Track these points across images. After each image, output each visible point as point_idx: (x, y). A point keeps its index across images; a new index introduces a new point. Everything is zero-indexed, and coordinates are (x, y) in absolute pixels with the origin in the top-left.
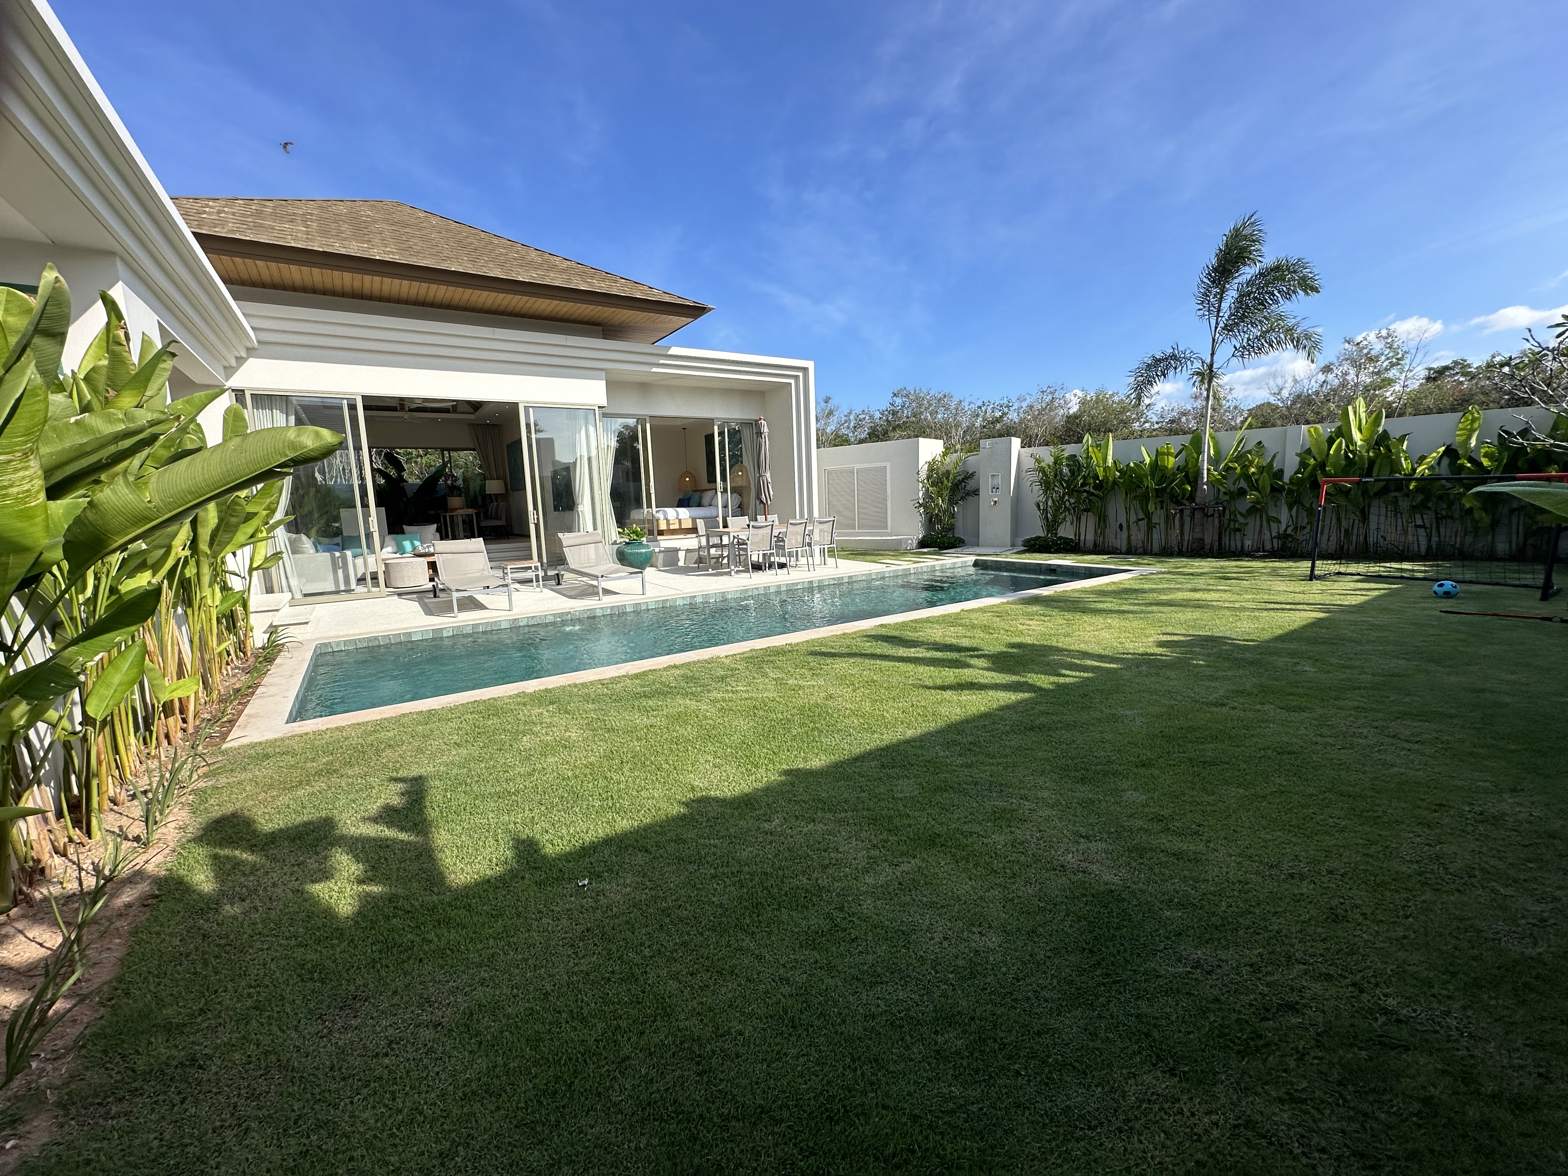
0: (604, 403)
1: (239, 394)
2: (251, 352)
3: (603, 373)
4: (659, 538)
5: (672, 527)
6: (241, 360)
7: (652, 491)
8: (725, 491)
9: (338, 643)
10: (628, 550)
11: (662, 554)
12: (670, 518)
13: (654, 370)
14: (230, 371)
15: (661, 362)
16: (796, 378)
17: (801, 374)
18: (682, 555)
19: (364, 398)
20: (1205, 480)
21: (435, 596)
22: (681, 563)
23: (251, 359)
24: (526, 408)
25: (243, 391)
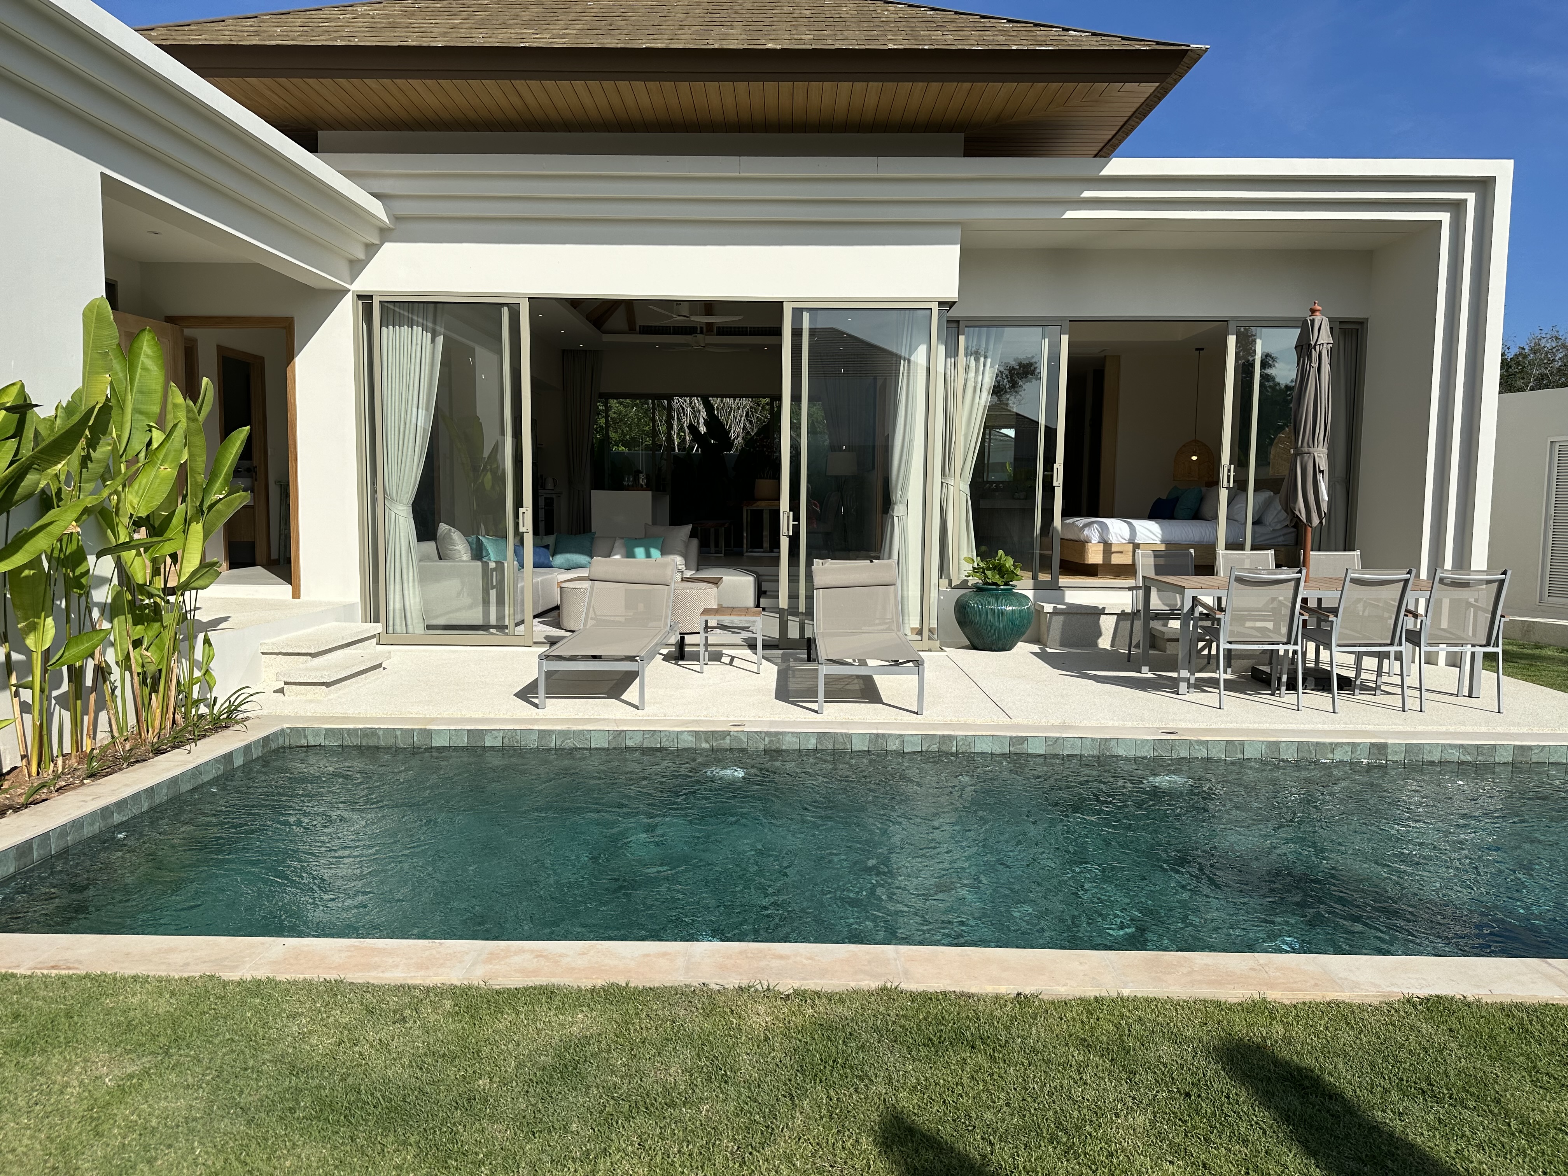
0: (952, 293)
1: (366, 302)
2: (385, 234)
3: (957, 232)
4: (1063, 581)
5: (1116, 559)
6: (371, 250)
7: (1058, 481)
10: (975, 603)
11: (1060, 619)
12: (1113, 539)
13: (1070, 214)
14: (356, 267)
15: (1087, 194)
16: (1457, 207)
17: (1471, 197)
18: (1107, 624)
19: (534, 301)
22: (1105, 643)
23: (387, 245)
24: (797, 313)
25: (371, 297)
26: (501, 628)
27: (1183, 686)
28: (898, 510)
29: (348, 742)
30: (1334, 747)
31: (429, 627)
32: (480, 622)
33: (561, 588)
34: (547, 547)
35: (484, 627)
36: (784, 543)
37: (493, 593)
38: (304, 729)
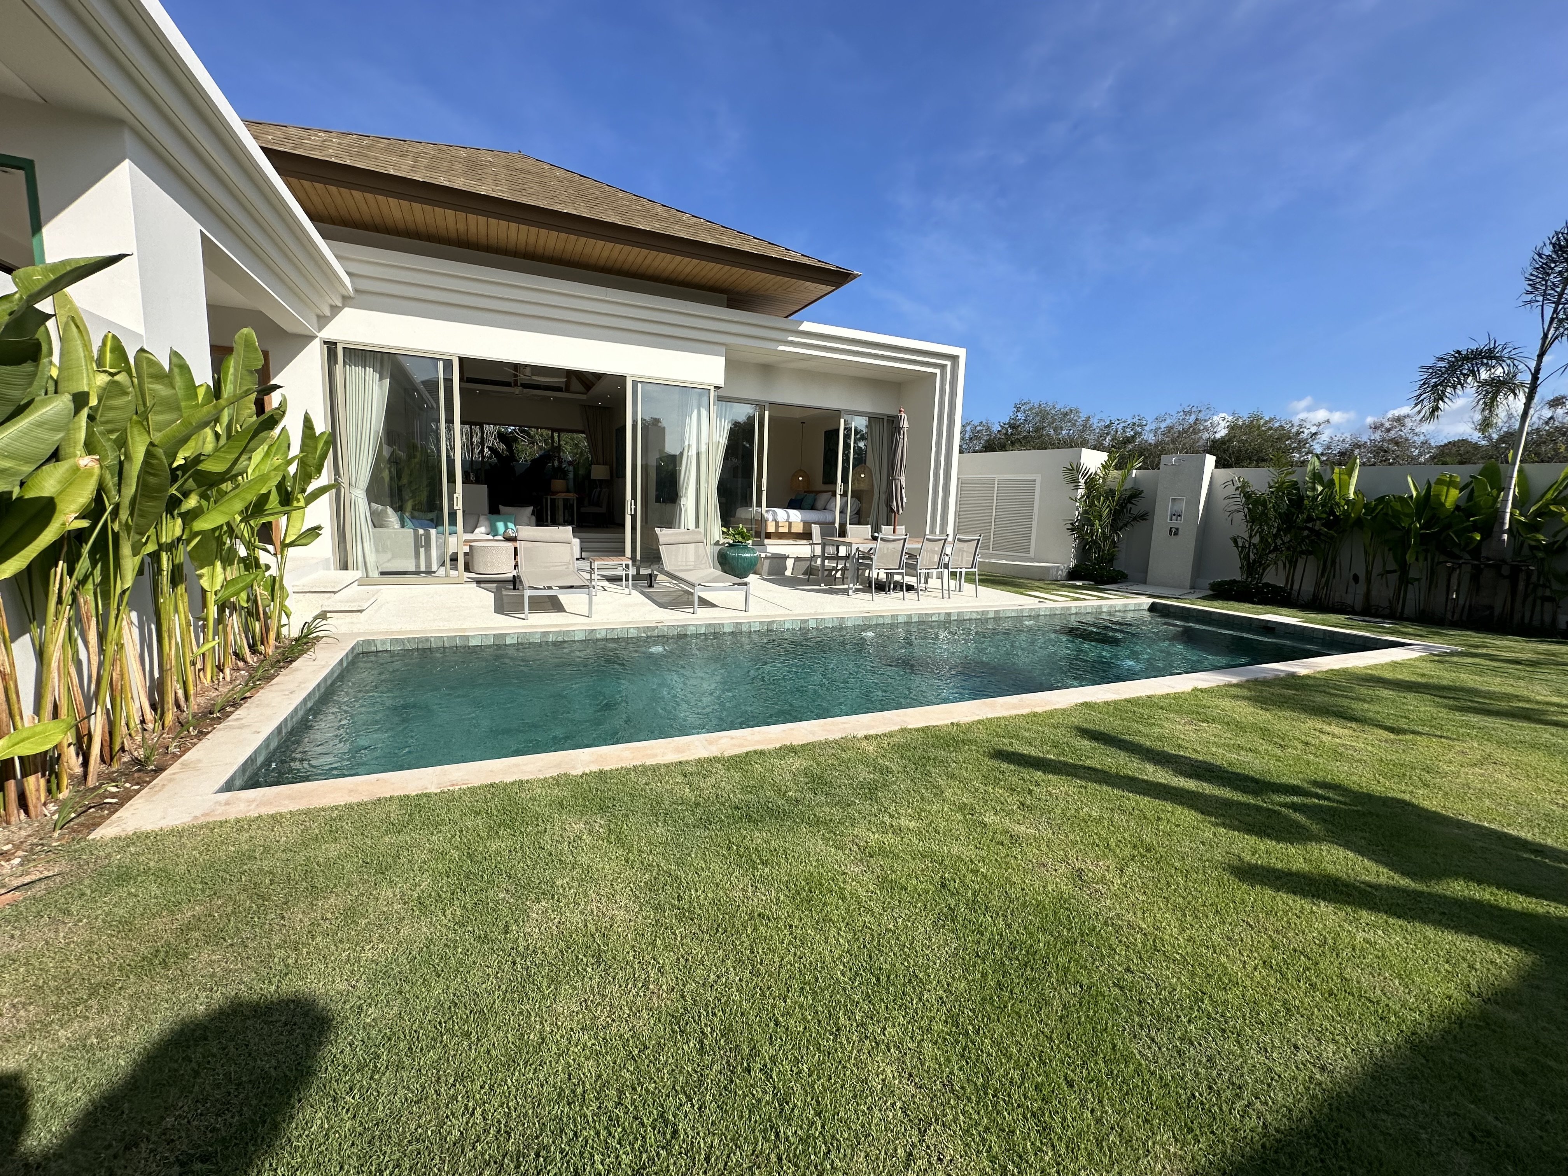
0: (721, 382)
1: (331, 347)
2: (347, 300)
3: (723, 349)
4: (766, 541)
5: (781, 530)
6: (335, 310)
7: (764, 488)
8: (845, 494)
9: (383, 642)
10: (732, 553)
11: (768, 561)
12: (779, 519)
13: (781, 348)
14: (323, 321)
15: (790, 338)
16: (943, 367)
17: (949, 363)
18: (790, 563)
19: (461, 359)
20: (1507, 526)
21: (514, 589)
22: (788, 573)
23: (346, 309)
24: (635, 383)
25: (335, 343)
26: (429, 572)
27: (851, 591)
28: (683, 501)
29: (408, 647)
30: (932, 615)
31: (382, 573)
32: (413, 569)
33: (470, 546)
34: (432, 520)
35: (417, 573)
36: (628, 519)
37: (422, 550)
38: (374, 641)
